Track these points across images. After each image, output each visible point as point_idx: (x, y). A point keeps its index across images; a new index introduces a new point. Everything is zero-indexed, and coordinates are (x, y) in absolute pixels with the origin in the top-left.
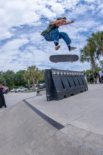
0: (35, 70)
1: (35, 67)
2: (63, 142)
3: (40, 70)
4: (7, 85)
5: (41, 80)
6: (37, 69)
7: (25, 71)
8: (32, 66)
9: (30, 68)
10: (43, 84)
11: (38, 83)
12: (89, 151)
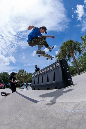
0: (24, 72)
1: (24, 70)
2: (37, 108)
3: (27, 73)
4: (4, 83)
5: (29, 80)
6: (25, 72)
7: (17, 73)
8: (22, 70)
9: (20, 71)
10: (30, 83)
11: (26, 82)
12: (52, 111)
